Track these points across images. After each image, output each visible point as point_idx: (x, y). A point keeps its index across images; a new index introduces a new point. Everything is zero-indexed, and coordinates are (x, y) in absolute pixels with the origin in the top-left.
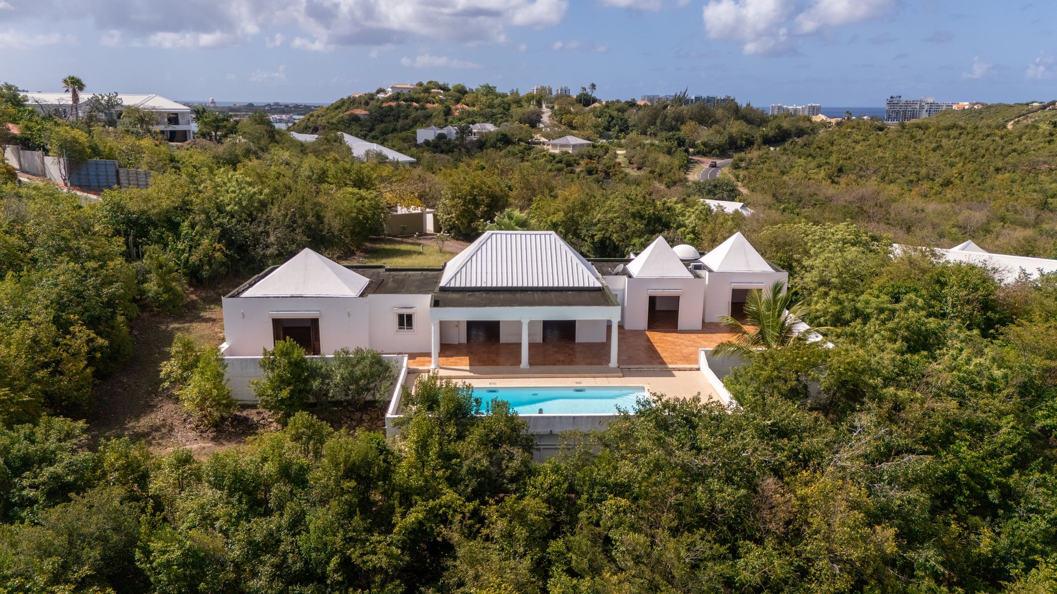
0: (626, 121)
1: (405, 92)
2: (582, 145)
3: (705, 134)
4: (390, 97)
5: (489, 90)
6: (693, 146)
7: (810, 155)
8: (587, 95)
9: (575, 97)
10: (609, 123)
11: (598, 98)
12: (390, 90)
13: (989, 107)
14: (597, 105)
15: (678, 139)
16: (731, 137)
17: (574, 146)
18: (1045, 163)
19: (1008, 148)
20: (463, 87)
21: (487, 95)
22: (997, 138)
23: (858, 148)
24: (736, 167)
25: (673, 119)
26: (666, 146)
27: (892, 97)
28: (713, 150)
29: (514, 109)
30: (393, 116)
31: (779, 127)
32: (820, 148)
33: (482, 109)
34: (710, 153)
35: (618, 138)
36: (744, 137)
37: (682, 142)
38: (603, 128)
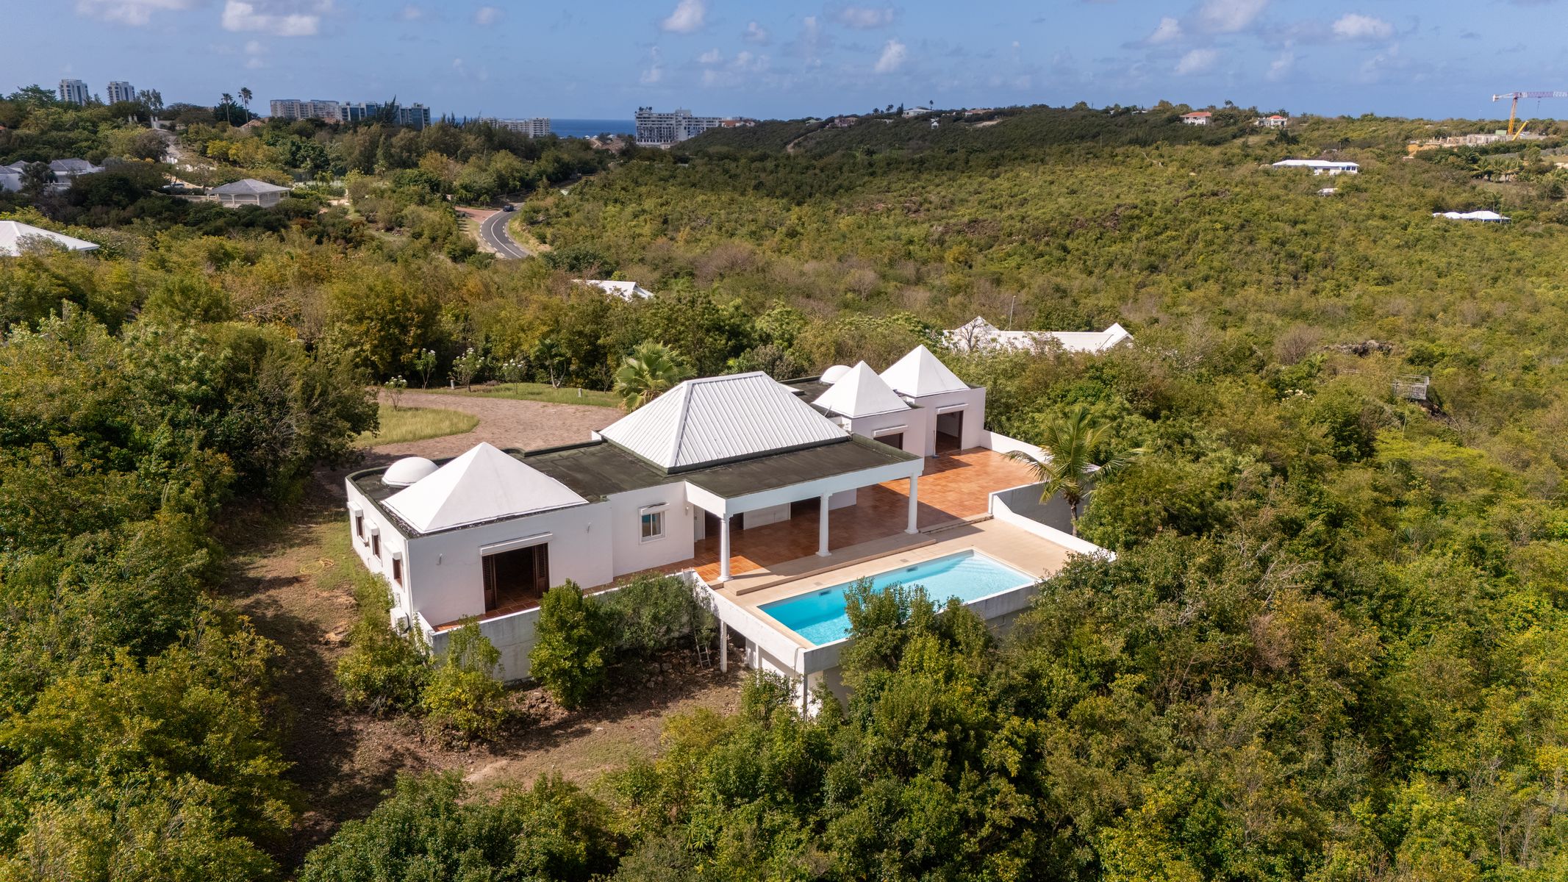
0: (322, 152)
2: (274, 194)
3: (462, 174)
5: (42, 97)
6: (450, 191)
7: (616, 201)
8: (233, 106)
9: (212, 109)
10: (293, 154)
11: (252, 111)
13: (764, 125)
14: (255, 123)
15: (429, 181)
16: (500, 176)
17: (262, 196)
18: (879, 201)
21: (40, 106)
24: (531, 221)
25: (402, 148)
26: (416, 192)
27: (641, 110)
28: (479, 196)
31: (557, 160)
32: (625, 190)
33: (43, 133)
34: (476, 200)
35: (323, 179)
36: (517, 175)
37: (435, 186)
38: (286, 163)
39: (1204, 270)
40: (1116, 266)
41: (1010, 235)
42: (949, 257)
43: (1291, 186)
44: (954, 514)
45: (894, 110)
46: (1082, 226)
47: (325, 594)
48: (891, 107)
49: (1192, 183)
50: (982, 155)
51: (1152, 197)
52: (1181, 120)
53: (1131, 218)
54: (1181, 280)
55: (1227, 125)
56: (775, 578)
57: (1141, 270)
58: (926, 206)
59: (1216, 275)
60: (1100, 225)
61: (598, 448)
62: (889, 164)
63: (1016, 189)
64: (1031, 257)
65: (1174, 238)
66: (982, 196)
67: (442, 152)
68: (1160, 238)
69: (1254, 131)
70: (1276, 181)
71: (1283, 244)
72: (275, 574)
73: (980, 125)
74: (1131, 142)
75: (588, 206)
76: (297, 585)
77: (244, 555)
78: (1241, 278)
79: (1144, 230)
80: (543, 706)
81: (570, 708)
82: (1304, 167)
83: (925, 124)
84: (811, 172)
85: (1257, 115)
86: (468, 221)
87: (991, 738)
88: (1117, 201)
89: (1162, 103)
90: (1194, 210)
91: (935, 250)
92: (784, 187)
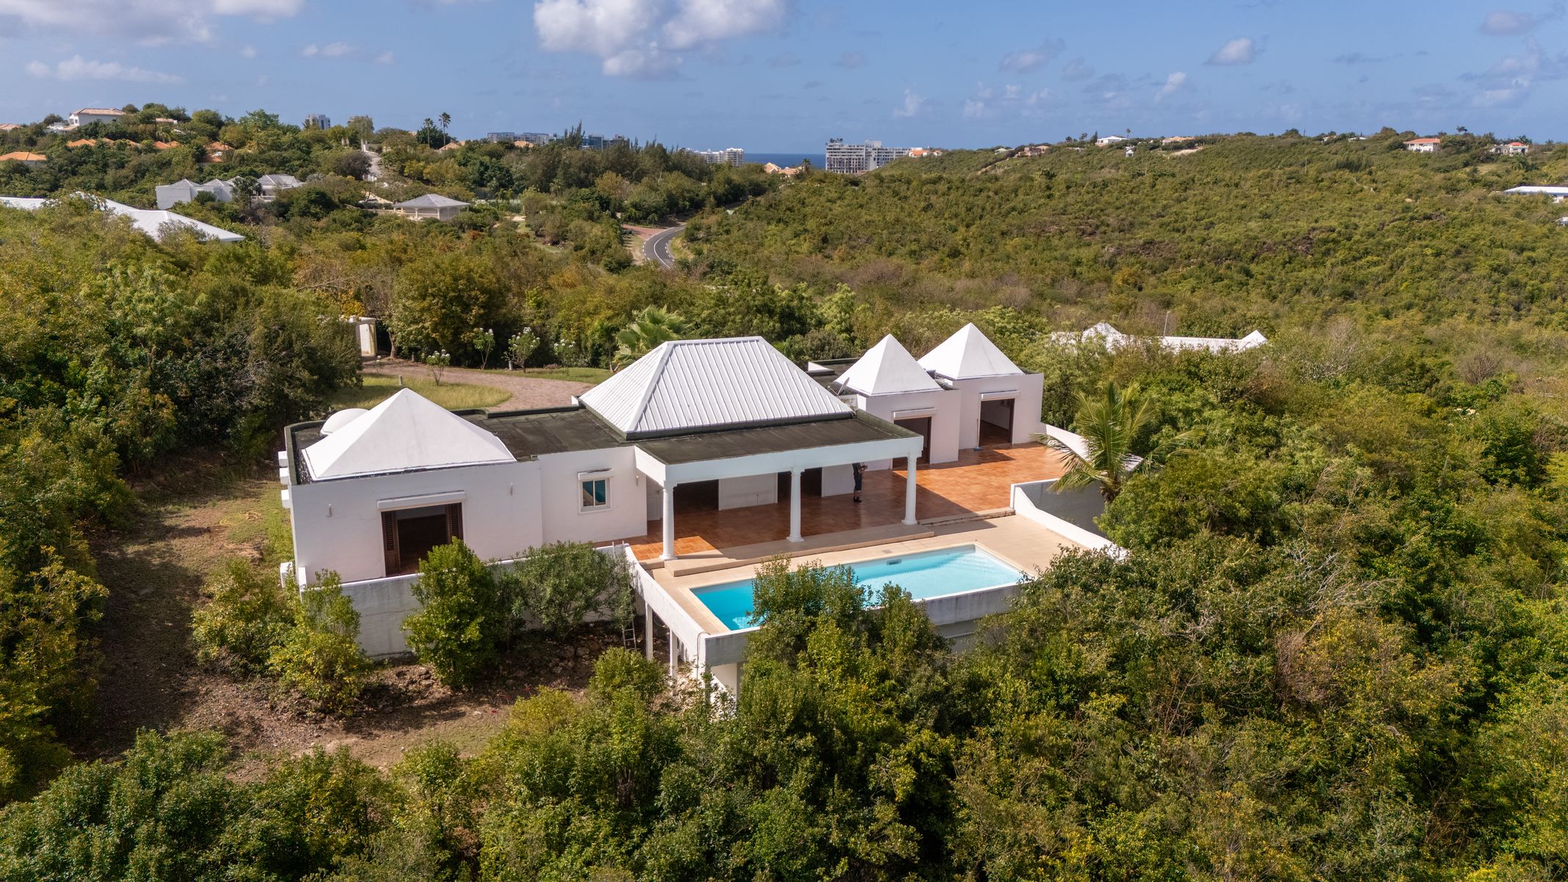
0: (508, 171)
1: (106, 121)
2: (454, 208)
3: (632, 193)
4: (79, 129)
5: (266, 121)
6: (621, 209)
7: (779, 221)
8: (434, 130)
9: (414, 133)
10: (482, 174)
11: (451, 135)
12: (74, 118)
13: (950, 154)
14: (452, 146)
15: (600, 198)
16: (670, 196)
17: (443, 210)
18: (1053, 223)
19: (1007, 206)
20: (215, 115)
21: (263, 128)
22: (991, 194)
23: (838, 208)
24: (692, 238)
25: (579, 169)
26: (585, 209)
27: (832, 141)
28: (648, 214)
29: (317, 151)
30: (95, 163)
31: (729, 181)
32: (789, 209)
33: (262, 152)
34: (645, 218)
35: (503, 197)
36: (686, 195)
37: (605, 204)
38: (475, 182)
39: (1407, 297)
40: (1304, 291)
41: (1188, 257)
42: (1118, 279)
43: (1525, 213)
44: (967, 506)
45: (1088, 139)
46: (1269, 249)
47: (231, 546)
48: (1084, 135)
49: (1407, 209)
50: (1170, 179)
51: (1356, 220)
52: (1404, 147)
53: (1325, 241)
54: (1378, 307)
55: (1459, 152)
56: (726, 561)
57: (1333, 297)
58: (1103, 228)
59: (1421, 303)
60: (1291, 248)
61: (573, 413)
62: (1068, 187)
63: (1203, 213)
64: (1210, 280)
65: (1376, 264)
66: (1165, 220)
67: (618, 172)
68: (1359, 263)
69: (1489, 159)
70: (1507, 208)
71: (1505, 273)
72: (192, 524)
73: (1178, 153)
74: (1340, 166)
75: (750, 225)
76: (206, 536)
77: (174, 504)
78: (1450, 307)
79: (1341, 255)
80: (424, 683)
81: (455, 688)
82: (1541, 193)
83: (1119, 153)
84: (984, 194)
85: (1494, 142)
86: (633, 238)
87: (886, 754)
88: (1313, 225)
89: (1386, 129)
90: (1401, 234)
91: (1103, 272)
92: (954, 209)
